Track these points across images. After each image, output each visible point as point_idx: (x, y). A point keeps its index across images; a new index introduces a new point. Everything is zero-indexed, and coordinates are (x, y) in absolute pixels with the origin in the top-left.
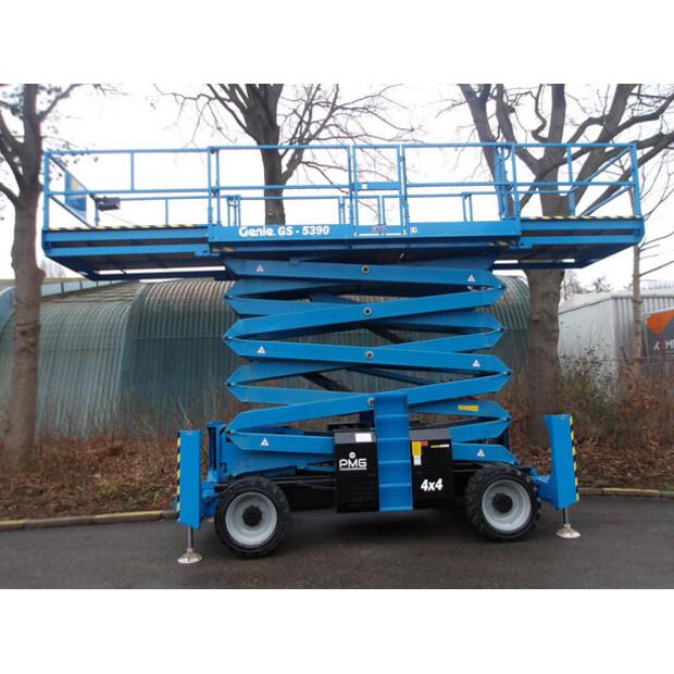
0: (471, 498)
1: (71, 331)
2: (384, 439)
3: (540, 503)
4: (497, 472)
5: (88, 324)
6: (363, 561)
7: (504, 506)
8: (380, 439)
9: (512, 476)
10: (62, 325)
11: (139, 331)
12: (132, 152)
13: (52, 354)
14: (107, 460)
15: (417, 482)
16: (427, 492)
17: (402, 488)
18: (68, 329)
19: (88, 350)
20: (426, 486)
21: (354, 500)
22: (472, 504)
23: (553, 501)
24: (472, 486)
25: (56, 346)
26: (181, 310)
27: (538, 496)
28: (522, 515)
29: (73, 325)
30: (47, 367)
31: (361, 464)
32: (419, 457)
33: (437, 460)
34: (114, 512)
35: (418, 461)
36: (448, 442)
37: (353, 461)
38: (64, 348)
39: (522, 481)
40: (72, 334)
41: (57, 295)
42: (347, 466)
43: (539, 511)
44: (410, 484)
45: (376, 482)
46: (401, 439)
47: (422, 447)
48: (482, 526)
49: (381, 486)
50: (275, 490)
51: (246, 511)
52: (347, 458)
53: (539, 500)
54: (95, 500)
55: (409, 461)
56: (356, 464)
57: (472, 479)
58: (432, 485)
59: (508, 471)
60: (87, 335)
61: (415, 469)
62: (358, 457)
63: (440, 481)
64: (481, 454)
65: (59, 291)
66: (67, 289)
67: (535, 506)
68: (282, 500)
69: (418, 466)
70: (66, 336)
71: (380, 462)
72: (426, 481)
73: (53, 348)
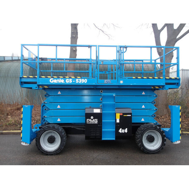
0: (138, 136)
1: (12, 71)
2: (105, 112)
3: (166, 140)
4: (150, 127)
5: (18, 69)
6: (94, 159)
7: (151, 139)
8: (103, 112)
9: (155, 129)
10: (10, 69)
11: (33, 72)
12: (57, 46)
13: (6, 78)
14: (16, 112)
15: (117, 129)
16: (121, 133)
17: (111, 131)
18: (11, 70)
19: (17, 77)
20: (120, 131)
21: (92, 135)
22: (139, 139)
23: (170, 139)
24: (139, 131)
25: (8, 75)
26: (46, 66)
27: (165, 137)
28: (158, 144)
29: (13, 69)
30: (5, 82)
31: (96, 121)
32: (119, 119)
33: (126, 121)
34: (10, 130)
35: (118, 121)
36: (131, 114)
37: (92, 120)
38: (10, 76)
39: (159, 130)
40: (13, 72)
41: (10, 60)
42: (90, 122)
43: (165, 143)
44: (114, 130)
45: (101, 128)
46: (112, 112)
47: (120, 116)
48: (142, 148)
49: (103, 130)
50: (60, 130)
51: (49, 137)
52: (90, 118)
53: (165, 138)
54: (6, 125)
55: (115, 121)
56: (93, 121)
57: (139, 128)
58: (123, 130)
59: (154, 127)
60: (17, 72)
61: (117, 124)
62: (94, 118)
63: (126, 129)
64: (143, 120)
65: (11, 59)
66: (13, 59)
67: (164, 140)
68: (63, 134)
69: (118, 123)
70: (11, 72)
71: (103, 121)
72: (121, 129)
73: (6, 76)
